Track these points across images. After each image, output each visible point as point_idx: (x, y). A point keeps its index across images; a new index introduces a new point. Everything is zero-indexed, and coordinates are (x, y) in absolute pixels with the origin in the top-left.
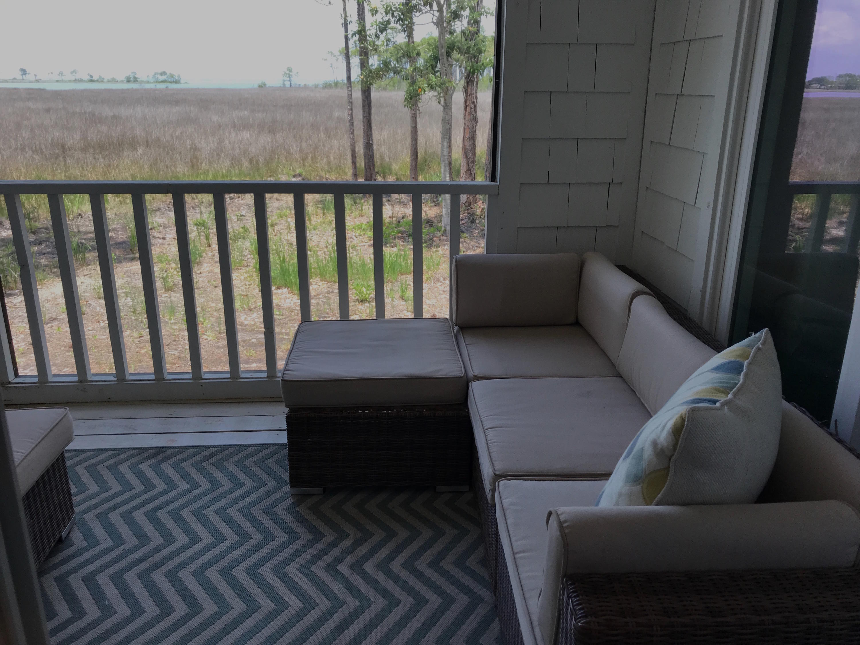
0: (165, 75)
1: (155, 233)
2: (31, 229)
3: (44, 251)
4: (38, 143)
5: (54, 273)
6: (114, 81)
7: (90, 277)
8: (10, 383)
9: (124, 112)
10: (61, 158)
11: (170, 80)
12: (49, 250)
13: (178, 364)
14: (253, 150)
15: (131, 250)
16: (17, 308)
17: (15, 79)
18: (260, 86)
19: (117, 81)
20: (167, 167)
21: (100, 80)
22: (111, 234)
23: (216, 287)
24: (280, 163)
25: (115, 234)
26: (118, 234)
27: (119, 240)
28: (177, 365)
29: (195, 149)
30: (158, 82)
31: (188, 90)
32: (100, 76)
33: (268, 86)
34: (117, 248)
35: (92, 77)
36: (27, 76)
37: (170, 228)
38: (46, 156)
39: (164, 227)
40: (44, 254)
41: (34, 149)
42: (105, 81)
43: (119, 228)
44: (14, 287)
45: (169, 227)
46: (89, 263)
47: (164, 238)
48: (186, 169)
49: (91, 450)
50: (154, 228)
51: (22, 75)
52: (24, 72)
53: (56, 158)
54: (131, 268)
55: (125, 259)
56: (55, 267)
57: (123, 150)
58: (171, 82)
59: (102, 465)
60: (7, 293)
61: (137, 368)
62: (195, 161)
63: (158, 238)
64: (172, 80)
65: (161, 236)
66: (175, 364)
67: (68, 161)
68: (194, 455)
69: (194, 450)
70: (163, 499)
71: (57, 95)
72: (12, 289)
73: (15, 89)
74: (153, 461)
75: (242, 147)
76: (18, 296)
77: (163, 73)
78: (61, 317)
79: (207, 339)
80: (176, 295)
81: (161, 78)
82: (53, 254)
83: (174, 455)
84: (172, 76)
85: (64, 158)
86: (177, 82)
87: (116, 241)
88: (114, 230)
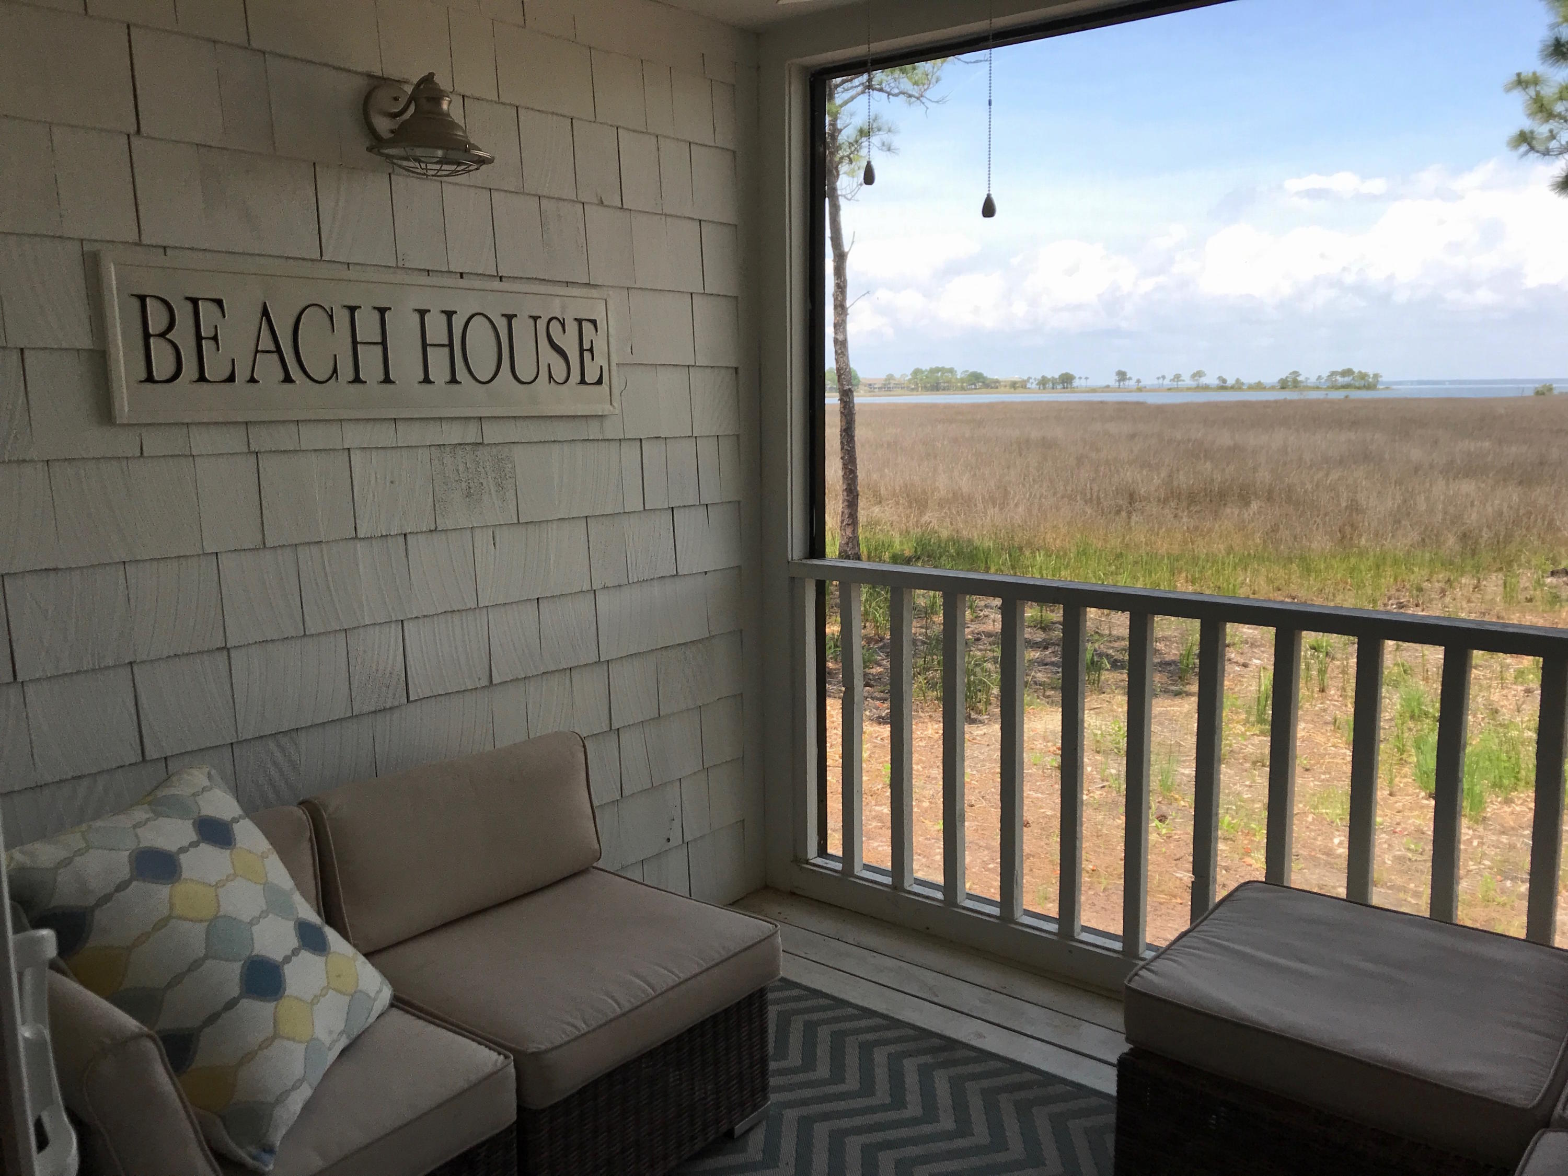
0: (1349, 376)
1: (1231, 654)
2: (1041, 622)
3: (1048, 660)
4: (1096, 488)
5: (1049, 697)
6: (1259, 387)
7: (1097, 714)
8: (807, 862)
9: (1253, 439)
10: (1124, 514)
11: (1357, 384)
12: (1053, 659)
13: (1181, 898)
14: (1474, 516)
15: (1180, 678)
16: (976, 743)
17: (1108, 386)
18: (1539, 393)
19: (1265, 388)
20: (1295, 538)
21: (1238, 386)
22: (1159, 646)
23: (1307, 770)
24: (1527, 545)
25: (1166, 645)
26: (1170, 647)
27: (1168, 658)
28: (1179, 901)
29: (1354, 507)
30: (1336, 387)
31: (1386, 401)
32: (1238, 380)
33: (1556, 392)
34: (1160, 671)
35: (1224, 381)
36: (1127, 383)
37: (1262, 649)
38: (1103, 510)
39: (1253, 645)
40: (1046, 665)
41: (1089, 496)
42: (1245, 387)
43: (1176, 637)
44: (984, 709)
45: (1262, 645)
46: (1104, 690)
47: (1245, 665)
48: (1329, 544)
49: (856, 1007)
50: (1234, 644)
51: (1119, 381)
52: (1122, 376)
53: (1118, 512)
54: (1169, 709)
55: (1166, 691)
56: (1053, 688)
57: (1225, 505)
58: (1359, 388)
59: (855, 1037)
60: (972, 717)
61: (1109, 887)
62: (1348, 529)
63: (1237, 663)
64: (1362, 383)
65: (1241, 660)
66: (1175, 897)
67: (1134, 518)
68: (996, 1073)
69: (999, 1065)
70: (903, 1133)
71: (1160, 410)
72: (980, 712)
73: (1102, 402)
74: (928, 1059)
75: (1451, 509)
76: (985, 725)
77: (1348, 372)
78: (1030, 771)
79: (1251, 865)
80: (1229, 771)
81: (1340, 380)
82: (1058, 667)
83: (966, 1061)
84: (1363, 376)
85: (1129, 514)
86: (1370, 387)
87: (1164, 658)
88: (1165, 639)
